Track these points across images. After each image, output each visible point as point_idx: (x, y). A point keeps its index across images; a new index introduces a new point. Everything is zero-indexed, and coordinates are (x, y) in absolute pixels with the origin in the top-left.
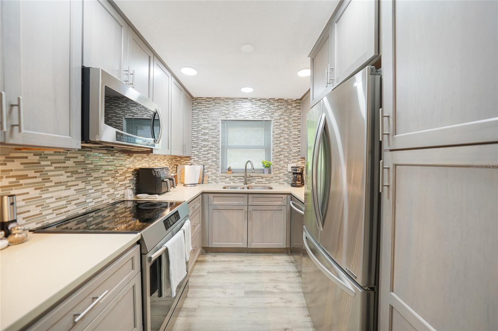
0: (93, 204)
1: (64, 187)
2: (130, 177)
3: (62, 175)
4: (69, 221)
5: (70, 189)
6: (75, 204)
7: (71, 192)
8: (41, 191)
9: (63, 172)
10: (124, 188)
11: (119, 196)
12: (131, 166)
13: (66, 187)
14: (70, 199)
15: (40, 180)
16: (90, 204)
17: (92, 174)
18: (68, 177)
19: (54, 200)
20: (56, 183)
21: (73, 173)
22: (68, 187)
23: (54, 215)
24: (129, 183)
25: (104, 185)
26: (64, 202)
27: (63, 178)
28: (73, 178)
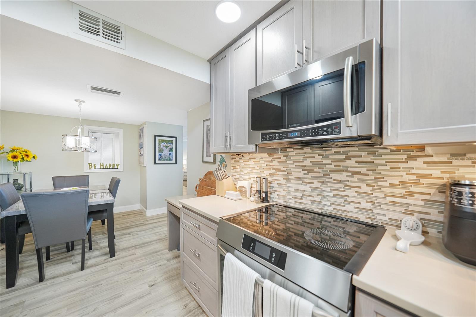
0: (331, 208)
1: (301, 182)
2: (429, 194)
3: (300, 172)
4: (305, 212)
5: (306, 185)
6: (310, 200)
7: (307, 188)
8: (286, 181)
9: (301, 170)
10: (402, 209)
11: (386, 219)
12: (436, 173)
13: (303, 182)
14: (305, 193)
15: (286, 173)
16: (327, 208)
17: (331, 175)
18: (304, 174)
19: (293, 190)
20: (295, 177)
21: (310, 171)
22: (305, 183)
23: (293, 202)
24: (424, 207)
25: (350, 193)
26: (301, 195)
27: (301, 175)
28: (310, 176)
